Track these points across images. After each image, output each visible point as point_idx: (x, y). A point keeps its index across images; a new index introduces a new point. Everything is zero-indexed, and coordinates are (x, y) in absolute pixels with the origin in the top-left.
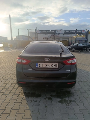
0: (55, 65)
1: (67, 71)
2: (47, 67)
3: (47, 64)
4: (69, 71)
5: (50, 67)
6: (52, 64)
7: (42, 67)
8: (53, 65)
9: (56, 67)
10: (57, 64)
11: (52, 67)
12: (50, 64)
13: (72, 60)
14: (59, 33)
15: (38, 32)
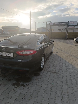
0: (11, 54)
1: (19, 60)
2: (5, 56)
3: (6, 53)
4: (21, 60)
5: (7, 56)
6: (9, 53)
7: (2, 55)
8: (9, 55)
9: (11, 56)
10: (13, 54)
11: (9, 56)
12: (7, 53)
13: (24, 51)
14: (72, 24)
15: (51, 24)
